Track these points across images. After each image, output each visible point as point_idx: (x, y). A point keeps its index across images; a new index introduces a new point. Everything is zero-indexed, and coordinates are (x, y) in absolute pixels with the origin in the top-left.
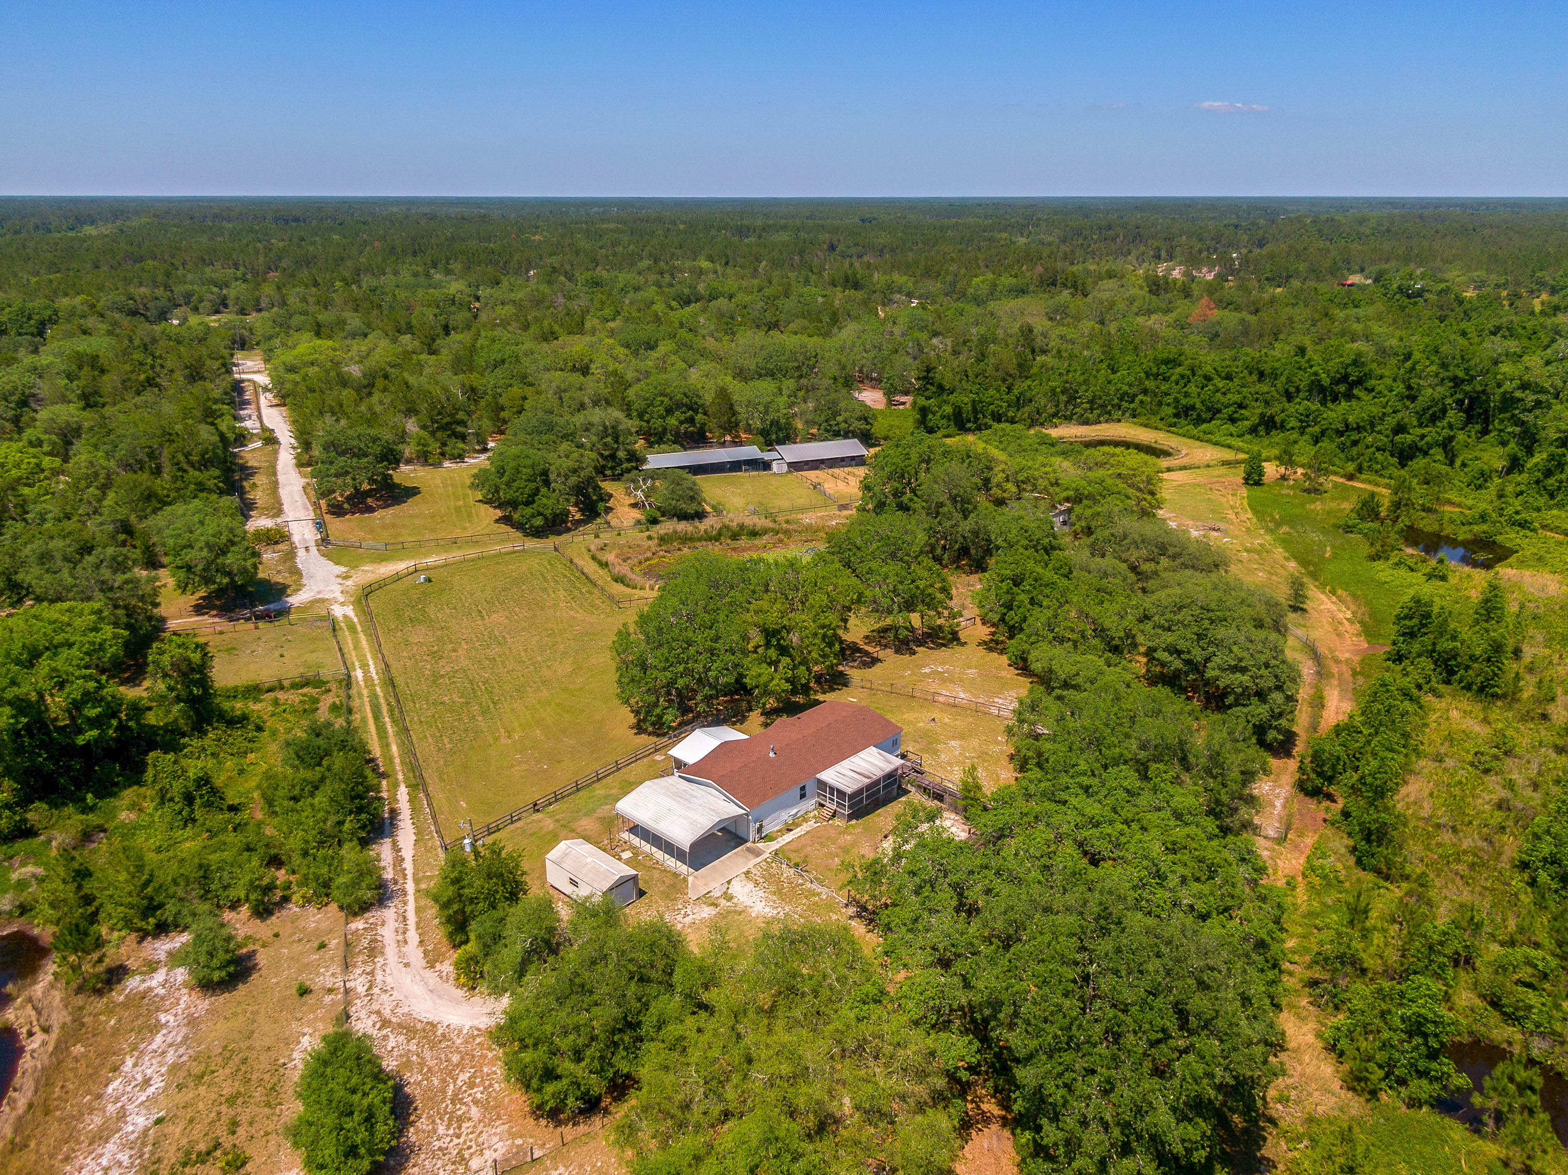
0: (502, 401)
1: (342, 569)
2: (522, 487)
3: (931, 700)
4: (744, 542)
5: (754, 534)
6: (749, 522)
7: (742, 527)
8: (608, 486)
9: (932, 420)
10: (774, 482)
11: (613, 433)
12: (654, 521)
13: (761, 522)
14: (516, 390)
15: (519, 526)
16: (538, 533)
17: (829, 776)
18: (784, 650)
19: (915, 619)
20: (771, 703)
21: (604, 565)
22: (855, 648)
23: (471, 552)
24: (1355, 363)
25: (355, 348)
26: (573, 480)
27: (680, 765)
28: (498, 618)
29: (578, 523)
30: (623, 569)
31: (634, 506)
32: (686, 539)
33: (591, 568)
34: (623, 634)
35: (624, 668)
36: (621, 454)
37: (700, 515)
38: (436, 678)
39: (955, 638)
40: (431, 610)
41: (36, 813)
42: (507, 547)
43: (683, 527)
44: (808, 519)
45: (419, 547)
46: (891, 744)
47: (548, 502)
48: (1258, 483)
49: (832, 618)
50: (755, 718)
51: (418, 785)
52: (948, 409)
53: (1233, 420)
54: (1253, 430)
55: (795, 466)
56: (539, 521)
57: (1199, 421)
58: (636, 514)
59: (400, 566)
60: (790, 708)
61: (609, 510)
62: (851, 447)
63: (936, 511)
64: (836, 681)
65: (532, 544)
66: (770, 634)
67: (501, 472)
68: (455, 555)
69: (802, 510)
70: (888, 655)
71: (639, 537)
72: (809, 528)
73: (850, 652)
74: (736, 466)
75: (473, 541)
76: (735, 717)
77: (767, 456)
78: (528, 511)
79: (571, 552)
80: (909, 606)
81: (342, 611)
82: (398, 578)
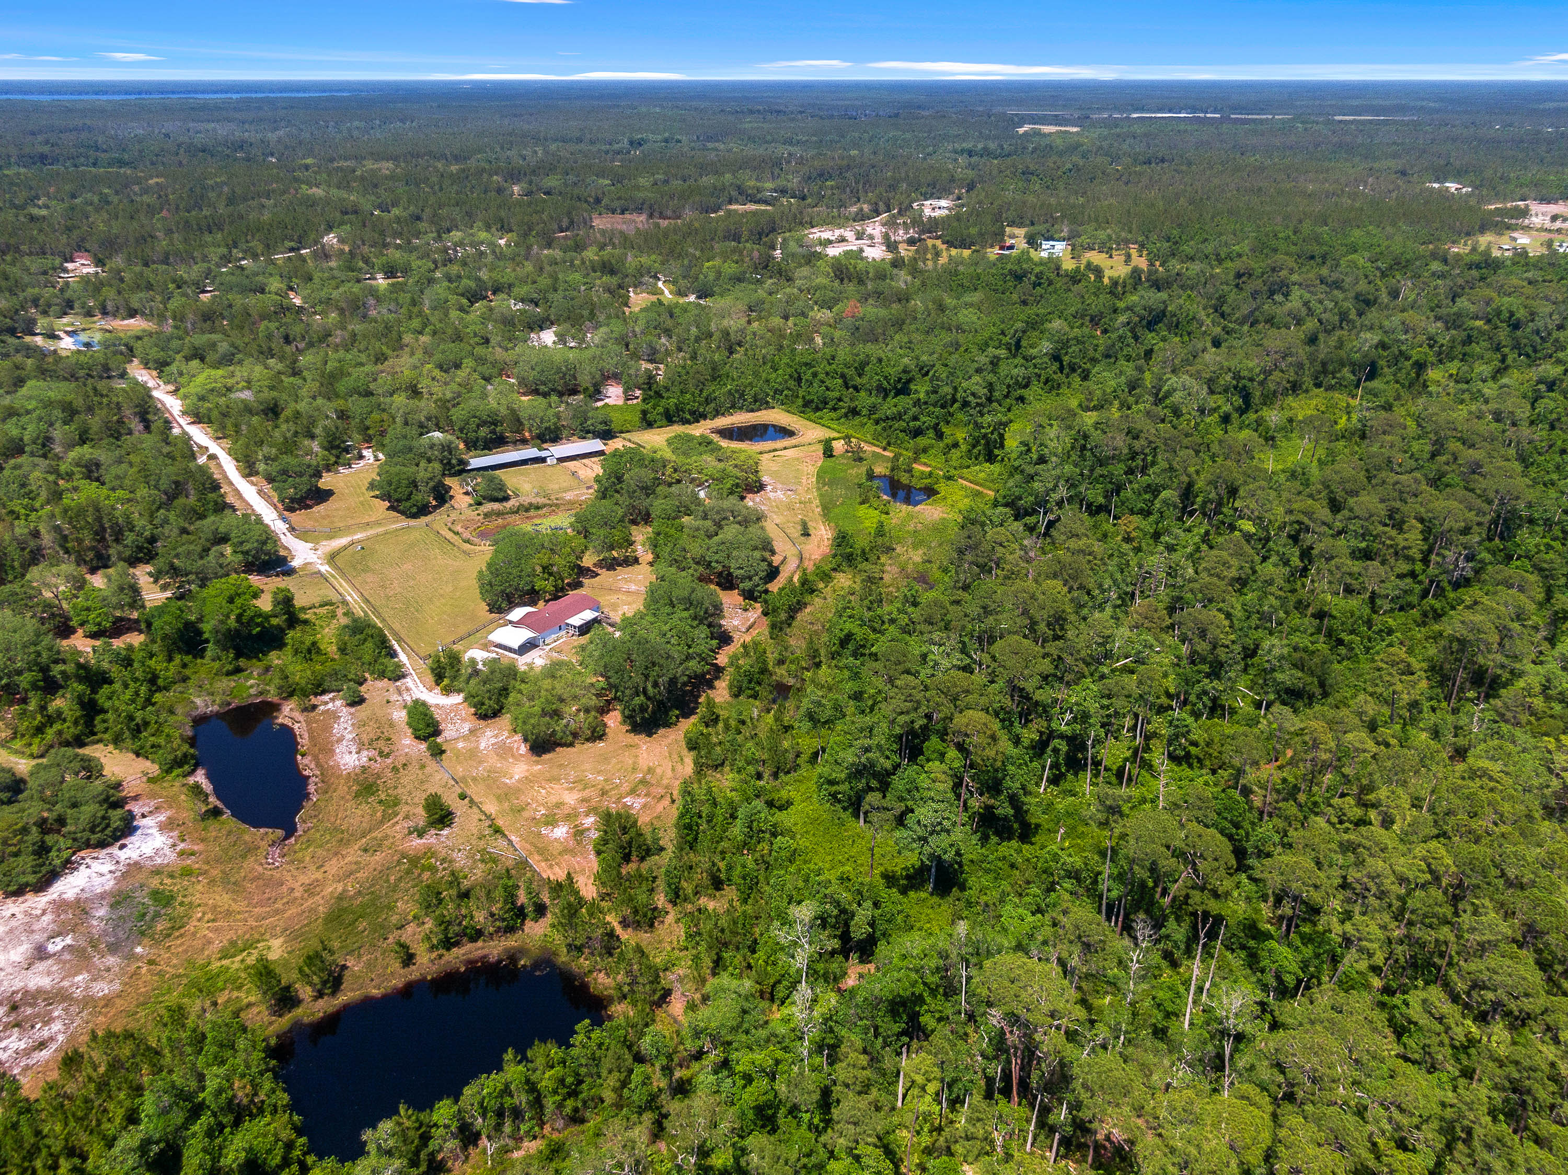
0: (367, 423)
1: (310, 545)
2: (404, 491)
3: (619, 590)
4: (532, 513)
5: (538, 508)
6: (534, 501)
7: (531, 504)
8: (448, 481)
9: (650, 417)
10: (549, 471)
11: (448, 448)
12: (480, 504)
13: (541, 501)
14: (376, 416)
15: (402, 513)
16: (414, 516)
17: (569, 621)
18: (551, 574)
19: (615, 554)
20: (548, 597)
21: (457, 533)
22: (588, 569)
23: (381, 530)
24: (904, 371)
25: (238, 373)
26: (431, 484)
27: (511, 622)
28: (408, 567)
29: (436, 508)
30: (466, 535)
31: (467, 493)
32: (499, 514)
33: (449, 535)
34: (481, 572)
35: (482, 586)
36: (454, 461)
37: (506, 499)
38: (388, 598)
39: (636, 561)
40: (370, 564)
41: (242, 662)
42: (398, 525)
43: (496, 506)
44: (569, 496)
45: (348, 530)
46: (597, 608)
47: (418, 497)
48: (831, 456)
49: (573, 558)
50: (541, 603)
51: (400, 640)
52: (661, 410)
53: (834, 409)
54: (846, 415)
55: (561, 460)
56: (414, 510)
57: (817, 409)
58: (468, 500)
59: (343, 541)
60: (556, 598)
61: (452, 497)
62: (595, 445)
63: (631, 495)
64: (578, 585)
65: (413, 522)
66: (545, 568)
67: (390, 484)
68: (371, 532)
69: (566, 491)
70: (603, 572)
71: (471, 514)
72: (570, 502)
73: (584, 572)
74: (524, 462)
75: (378, 523)
76: (533, 603)
77: (543, 454)
78: (408, 504)
79: (436, 526)
80: (612, 548)
81: (325, 569)
82: (345, 548)
